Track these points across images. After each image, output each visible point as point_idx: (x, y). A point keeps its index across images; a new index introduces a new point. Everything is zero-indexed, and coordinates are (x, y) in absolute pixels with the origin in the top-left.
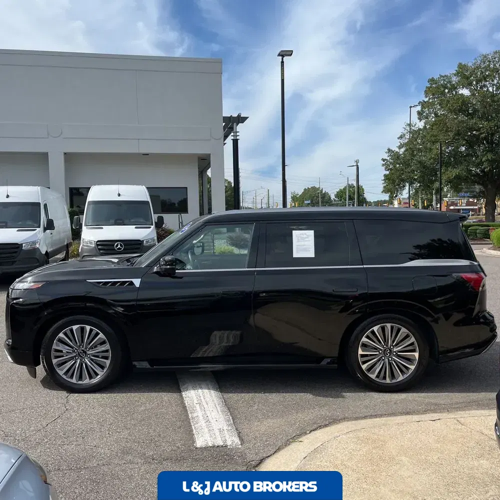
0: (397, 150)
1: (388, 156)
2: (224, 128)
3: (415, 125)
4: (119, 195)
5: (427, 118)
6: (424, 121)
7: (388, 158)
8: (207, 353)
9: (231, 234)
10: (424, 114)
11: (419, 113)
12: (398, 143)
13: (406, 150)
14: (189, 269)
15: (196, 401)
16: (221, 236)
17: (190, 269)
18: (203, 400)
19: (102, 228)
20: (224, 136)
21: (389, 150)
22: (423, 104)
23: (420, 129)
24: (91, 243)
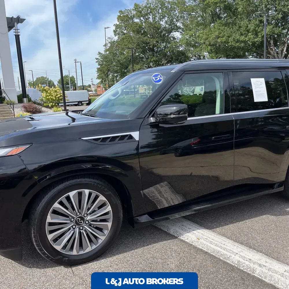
0: (104, 53)
3: (113, 38)
6: (118, 36)
7: (99, 58)
10: (117, 32)
11: (115, 31)
13: (110, 53)
21: (99, 53)
22: (117, 26)
23: (115, 41)
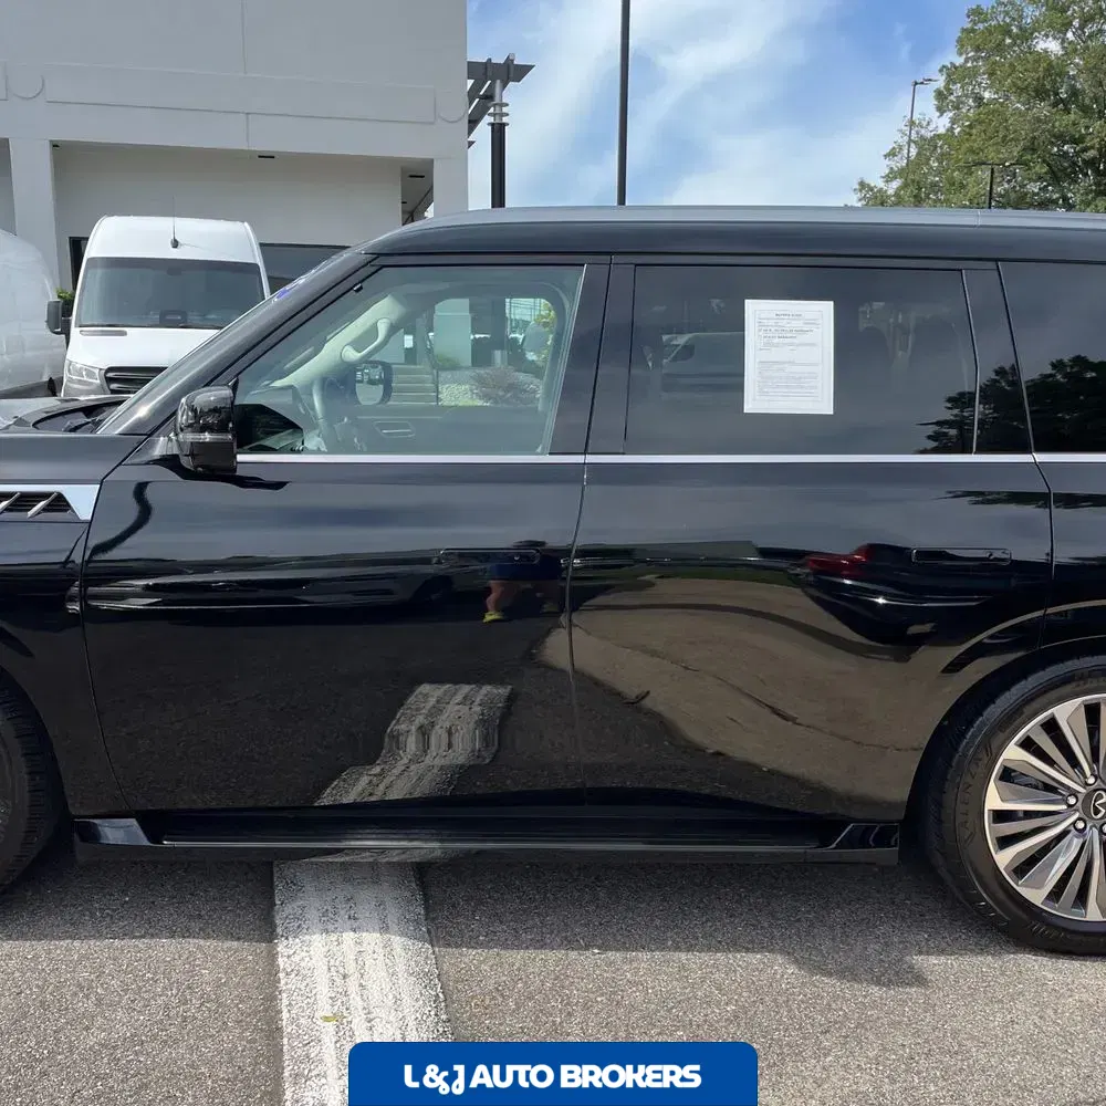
0: (880, 184)
1: (860, 200)
2: (472, 94)
3: (928, 124)
4: (175, 244)
5: (958, 108)
6: (951, 114)
7: (859, 205)
8: (382, 787)
9: (482, 371)
10: (952, 98)
11: (940, 95)
12: (883, 167)
13: (905, 186)
14: (314, 451)
15: (325, 1008)
16: (457, 373)
17: (318, 452)
18: (356, 1001)
19: (124, 334)
20: (470, 122)
21: (862, 185)
22: (952, 73)
23: (939, 136)
24: (90, 374)
